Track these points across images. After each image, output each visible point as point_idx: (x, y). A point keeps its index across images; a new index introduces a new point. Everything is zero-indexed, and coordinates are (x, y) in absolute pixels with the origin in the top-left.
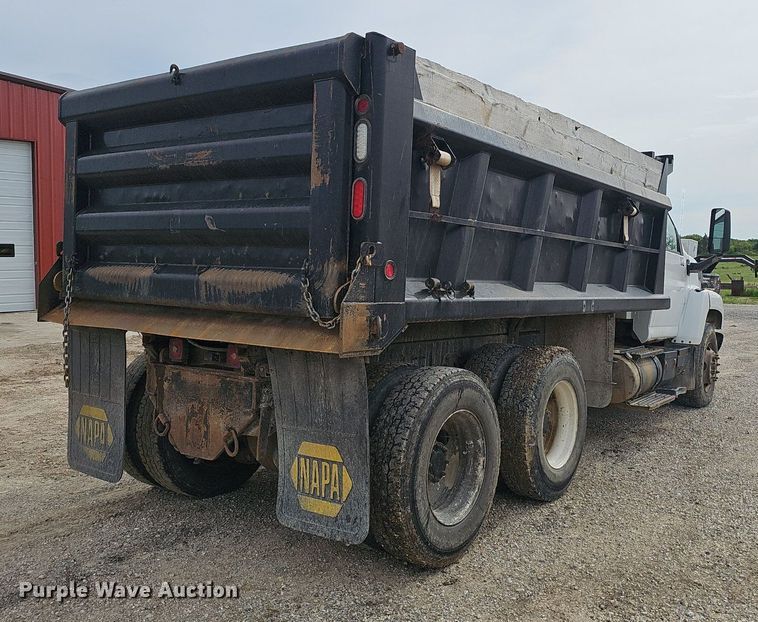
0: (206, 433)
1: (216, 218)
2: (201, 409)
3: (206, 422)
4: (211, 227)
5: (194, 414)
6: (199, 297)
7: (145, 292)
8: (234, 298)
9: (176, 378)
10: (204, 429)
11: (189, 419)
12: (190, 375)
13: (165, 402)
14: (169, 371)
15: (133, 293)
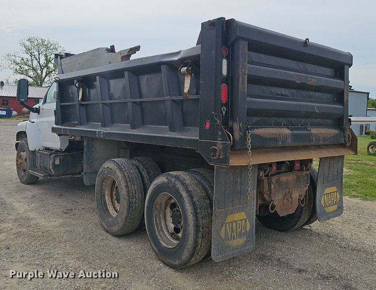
0: (291, 202)
1: (318, 107)
2: (289, 192)
3: (291, 197)
4: (317, 111)
5: (286, 195)
6: (313, 140)
7: (289, 141)
8: (325, 139)
9: (278, 181)
10: (290, 200)
11: (284, 198)
12: (284, 178)
13: (272, 195)
14: (274, 179)
15: (283, 141)
